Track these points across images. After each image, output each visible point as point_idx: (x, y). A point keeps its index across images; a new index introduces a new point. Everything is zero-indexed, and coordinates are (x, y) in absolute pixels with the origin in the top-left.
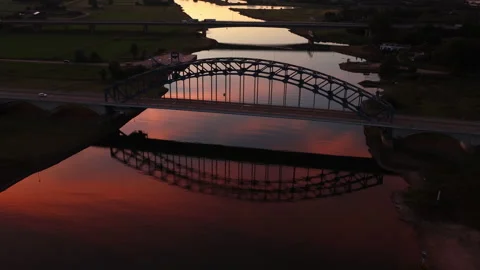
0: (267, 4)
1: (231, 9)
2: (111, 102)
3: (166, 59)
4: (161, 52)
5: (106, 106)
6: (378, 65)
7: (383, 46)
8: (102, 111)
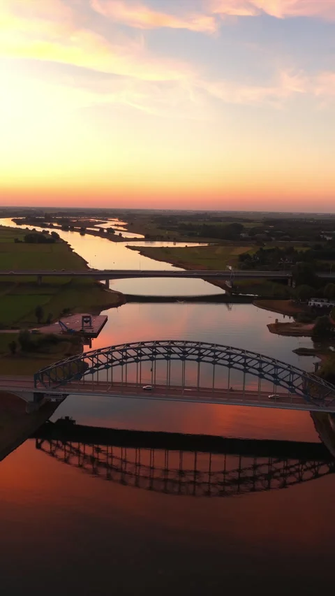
0: (168, 240)
1: (128, 247)
2: (41, 389)
3: (74, 322)
4: (66, 312)
5: (34, 393)
6: (311, 326)
7: (312, 303)
8: (30, 398)
